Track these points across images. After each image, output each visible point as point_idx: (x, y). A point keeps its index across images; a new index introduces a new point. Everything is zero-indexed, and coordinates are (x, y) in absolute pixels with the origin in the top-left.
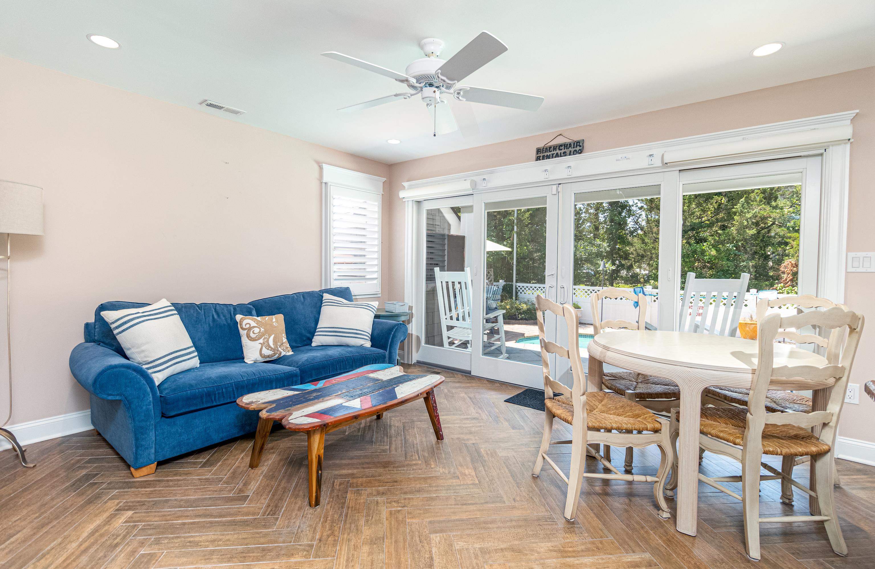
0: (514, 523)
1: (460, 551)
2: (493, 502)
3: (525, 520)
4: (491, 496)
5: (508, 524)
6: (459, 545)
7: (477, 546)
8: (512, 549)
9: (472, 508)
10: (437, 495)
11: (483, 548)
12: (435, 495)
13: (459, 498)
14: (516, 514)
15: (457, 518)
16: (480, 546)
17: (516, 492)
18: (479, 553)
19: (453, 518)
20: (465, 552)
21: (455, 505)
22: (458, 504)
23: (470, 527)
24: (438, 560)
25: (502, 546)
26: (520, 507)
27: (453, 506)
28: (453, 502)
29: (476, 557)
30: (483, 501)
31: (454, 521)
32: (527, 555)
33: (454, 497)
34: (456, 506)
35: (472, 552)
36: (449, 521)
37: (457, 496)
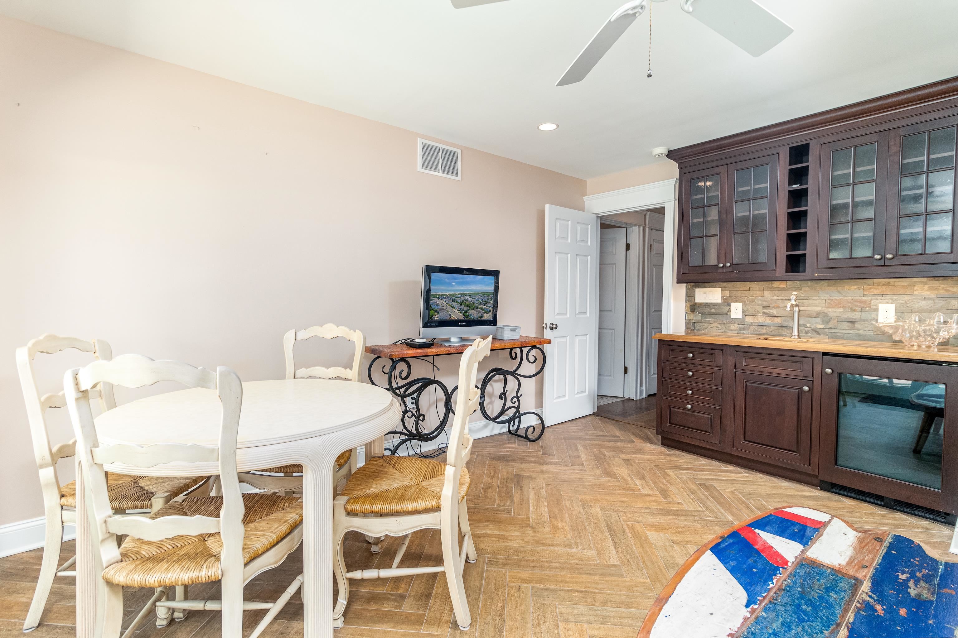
0: (532, 564)
1: (590, 549)
2: (546, 590)
3: (519, 566)
4: (546, 599)
5: (538, 564)
6: (592, 553)
7: (574, 550)
8: (543, 544)
9: (575, 587)
10: (621, 610)
11: (570, 548)
12: (623, 610)
13: (589, 601)
14: (523, 573)
15: (593, 577)
16: (572, 550)
17: (511, 600)
18: (573, 545)
19: (597, 577)
20: (585, 548)
21: (595, 593)
22: (592, 592)
23: (579, 567)
24: (610, 545)
25: (552, 548)
26: (517, 580)
27: (597, 591)
28: (598, 596)
29: (576, 544)
30: (559, 593)
31: (595, 574)
32: (533, 540)
33: (596, 604)
34: (594, 590)
35: (580, 547)
36: (602, 575)
37: (592, 605)
